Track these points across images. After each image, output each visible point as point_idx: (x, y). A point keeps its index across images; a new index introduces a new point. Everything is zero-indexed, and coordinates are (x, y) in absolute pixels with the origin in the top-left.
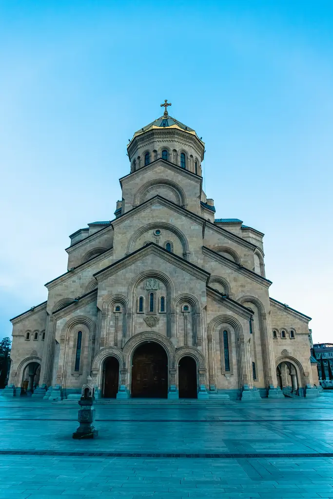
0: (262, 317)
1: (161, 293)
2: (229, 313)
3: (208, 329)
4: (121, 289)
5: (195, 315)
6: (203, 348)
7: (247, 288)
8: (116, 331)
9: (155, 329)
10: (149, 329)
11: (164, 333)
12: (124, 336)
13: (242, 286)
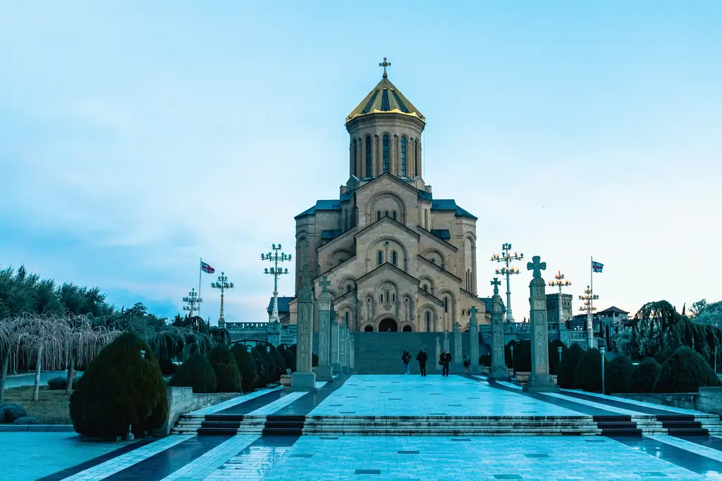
0: (454, 302)
1: (392, 292)
2: (431, 303)
3: (418, 311)
4: (371, 290)
5: (412, 303)
6: (415, 321)
7: (446, 284)
8: (369, 312)
9: (390, 312)
10: (386, 312)
11: (394, 314)
12: (373, 314)
13: (443, 282)
